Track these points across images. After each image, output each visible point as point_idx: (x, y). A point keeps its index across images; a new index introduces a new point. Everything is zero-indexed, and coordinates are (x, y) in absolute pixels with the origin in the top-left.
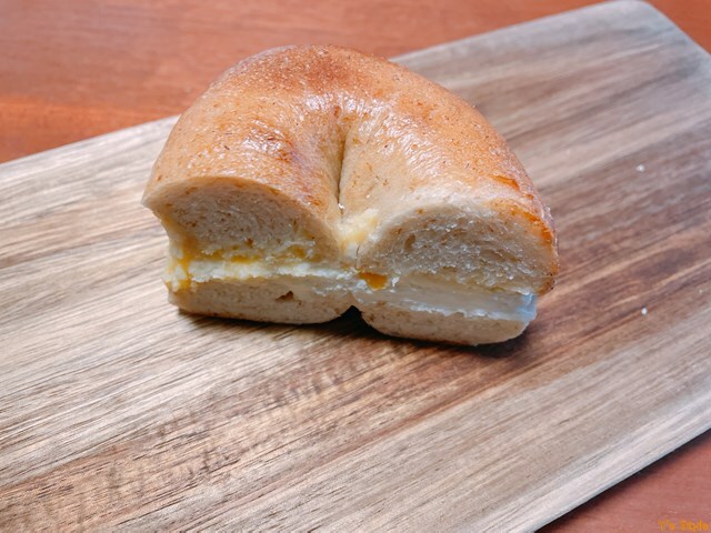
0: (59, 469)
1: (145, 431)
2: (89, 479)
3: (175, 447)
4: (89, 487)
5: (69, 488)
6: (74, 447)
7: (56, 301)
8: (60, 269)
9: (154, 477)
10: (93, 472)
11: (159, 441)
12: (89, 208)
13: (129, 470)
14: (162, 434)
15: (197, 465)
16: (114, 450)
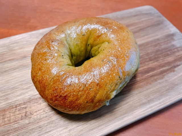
14: (16, 107)
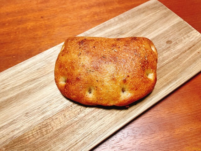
0: (54, 115)
1: (68, 106)
2: (60, 116)
3: (74, 108)
4: (60, 117)
5: (57, 118)
6: (56, 111)
7: (45, 86)
8: (45, 79)
9: (72, 114)
10: (60, 115)
11: (71, 108)
12: (47, 67)
13: (67, 114)
15: (79, 111)
16: (63, 111)
